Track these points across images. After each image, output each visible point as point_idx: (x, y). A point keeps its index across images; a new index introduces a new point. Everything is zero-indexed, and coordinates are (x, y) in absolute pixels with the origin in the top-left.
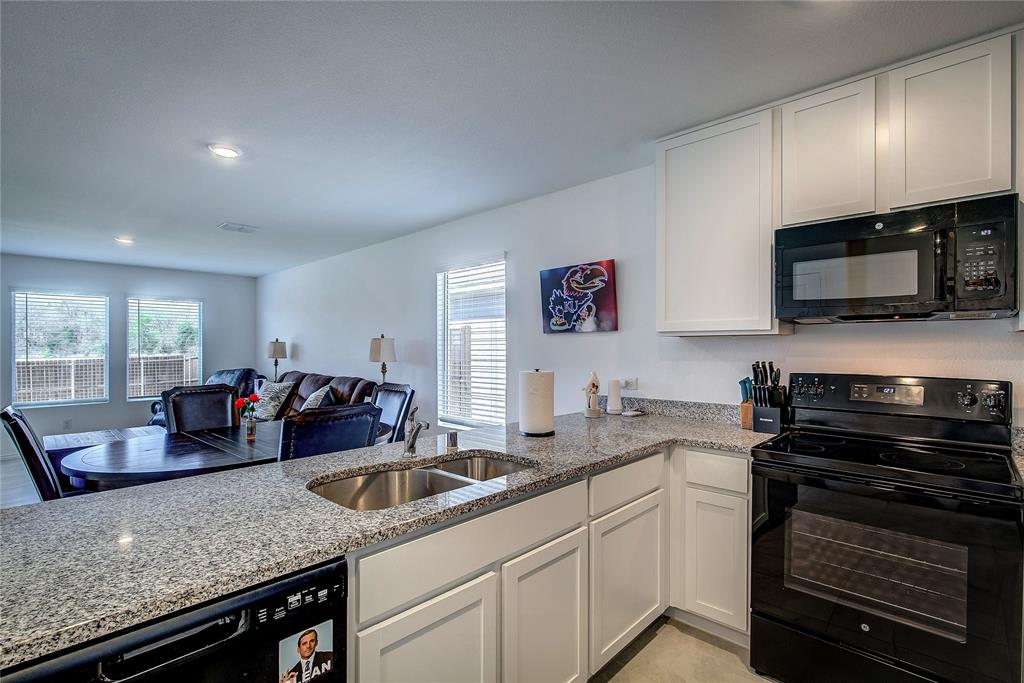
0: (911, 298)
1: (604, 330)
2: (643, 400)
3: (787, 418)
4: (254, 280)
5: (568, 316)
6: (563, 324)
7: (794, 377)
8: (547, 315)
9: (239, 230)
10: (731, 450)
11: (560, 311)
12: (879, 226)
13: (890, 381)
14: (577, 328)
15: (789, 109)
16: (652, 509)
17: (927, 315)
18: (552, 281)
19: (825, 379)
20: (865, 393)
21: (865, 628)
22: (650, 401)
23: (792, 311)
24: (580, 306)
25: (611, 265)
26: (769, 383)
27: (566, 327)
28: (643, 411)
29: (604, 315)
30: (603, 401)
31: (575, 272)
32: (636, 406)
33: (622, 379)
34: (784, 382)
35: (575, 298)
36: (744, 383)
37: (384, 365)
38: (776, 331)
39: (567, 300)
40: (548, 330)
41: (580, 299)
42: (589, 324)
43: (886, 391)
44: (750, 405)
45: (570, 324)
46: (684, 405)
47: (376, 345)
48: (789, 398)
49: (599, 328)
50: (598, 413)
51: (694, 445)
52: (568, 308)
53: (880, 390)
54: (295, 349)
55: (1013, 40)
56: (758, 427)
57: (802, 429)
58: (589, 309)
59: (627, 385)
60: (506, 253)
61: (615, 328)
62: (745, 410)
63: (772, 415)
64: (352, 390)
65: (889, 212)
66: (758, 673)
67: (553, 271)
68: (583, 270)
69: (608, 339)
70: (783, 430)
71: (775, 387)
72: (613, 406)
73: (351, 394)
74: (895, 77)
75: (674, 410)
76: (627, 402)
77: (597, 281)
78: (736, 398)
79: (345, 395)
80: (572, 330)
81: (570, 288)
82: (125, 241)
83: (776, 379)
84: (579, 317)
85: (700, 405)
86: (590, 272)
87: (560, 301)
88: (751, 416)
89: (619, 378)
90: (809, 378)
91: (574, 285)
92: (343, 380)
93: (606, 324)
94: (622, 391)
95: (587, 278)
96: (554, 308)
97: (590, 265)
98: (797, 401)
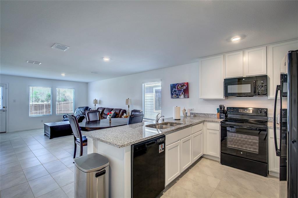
0: (250, 93)
1: (186, 98)
2: (195, 113)
3: (226, 116)
4: (87, 84)
5: (177, 95)
6: (176, 96)
7: (227, 108)
8: (172, 94)
9: (95, 73)
10: (216, 122)
11: (175, 93)
12: (244, 79)
13: (246, 109)
14: (179, 97)
15: (227, 55)
16: (200, 134)
17: (252, 96)
18: (173, 87)
19: (234, 108)
20: (241, 111)
21: (242, 153)
22: (196, 113)
23: (227, 95)
24: (180, 92)
25: (187, 83)
26: (223, 109)
27: (177, 97)
28: (195, 115)
29: (186, 94)
30: (186, 113)
31: (179, 85)
32: (193, 114)
33: (190, 108)
34: (226, 109)
35: (179, 91)
36: (218, 109)
37: (129, 106)
38: (224, 99)
39: (177, 91)
40: (172, 97)
41: (180, 91)
42: (182, 96)
43: (245, 110)
44: (219, 114)
45: (178, 96)
46: (204, 114)
47: (127, 101)
48: (227, 112)
49: (185, 97)
50: (186, 116)
51: (209, 121)
52: (177, 93)
53: (244, 110)
54: (100, 101)
55: (266, 47)
56: (221, 118)
57: (229, 118)
58: (182, 93)
59: (191, 110)
60: (161, 80)
61: (188, 97)
62: (218, 115)
63: (223, 116)
64: (120, 112)
65: (245, 77)
66: (222, 164)
67: (173, 85)
68: (181, 84)
69: (187, 99)
70: (226, 119)
71: (224, 110)
72: (188, 114)
73: (119, 113)
74: (247, 52)
75: (202, 115)
76: (191, 114)
77: (184, 87)
78: (216, 112)
79: (118, 113)
80: (178, 98)
81: (178, 88)
82: (63, 75)
83: (224, 108)
84: (180, 95)
85: (208, 114)
86: (183, 85)
87: (175, 91)
88: (219, 116)
89: (189, 108)
90: (230, 108)
91: (179, 88)
92: (116, 109)
93: (186, 96)
94: (191, 111)
95: (182, 86)
96: (174, 93)
97: (183, 83)
98: (228, 113)
